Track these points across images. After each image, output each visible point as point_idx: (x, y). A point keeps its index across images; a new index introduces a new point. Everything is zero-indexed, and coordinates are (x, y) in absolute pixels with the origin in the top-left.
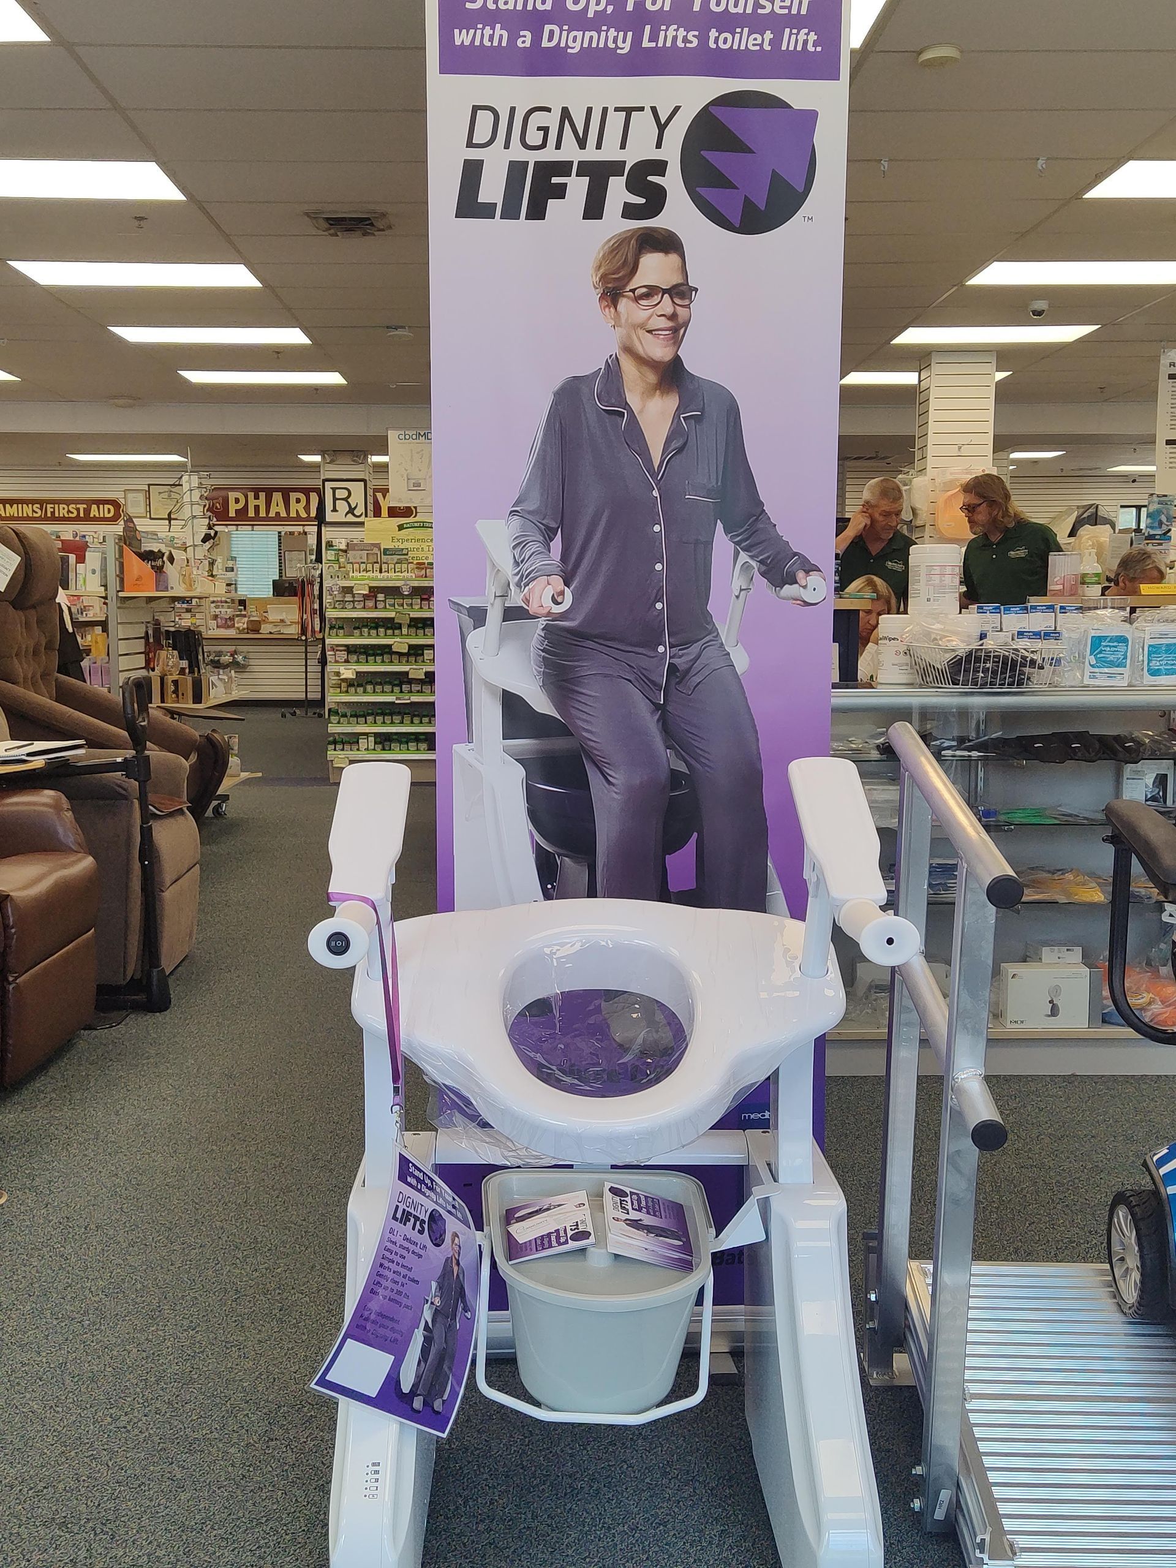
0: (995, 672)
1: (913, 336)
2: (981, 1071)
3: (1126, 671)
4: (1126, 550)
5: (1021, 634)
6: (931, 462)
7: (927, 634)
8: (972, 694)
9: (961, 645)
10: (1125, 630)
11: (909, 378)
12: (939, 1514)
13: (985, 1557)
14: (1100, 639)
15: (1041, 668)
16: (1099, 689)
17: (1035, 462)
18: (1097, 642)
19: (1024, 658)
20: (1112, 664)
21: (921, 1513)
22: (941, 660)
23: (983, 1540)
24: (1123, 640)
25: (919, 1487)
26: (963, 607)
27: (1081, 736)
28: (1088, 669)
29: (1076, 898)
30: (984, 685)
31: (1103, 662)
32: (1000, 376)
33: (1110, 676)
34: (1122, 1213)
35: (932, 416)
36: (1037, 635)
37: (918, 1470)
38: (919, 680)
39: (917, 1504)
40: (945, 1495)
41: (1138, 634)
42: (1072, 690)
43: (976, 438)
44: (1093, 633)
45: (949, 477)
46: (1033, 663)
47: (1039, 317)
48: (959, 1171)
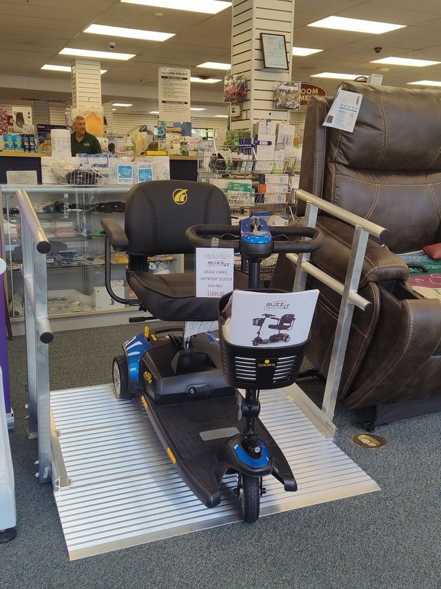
0: (83, 179)
1: (67, 51)
2: (47, 316)
3: (131, 179)
4: (151, 141)
5: (95, 165)
6: (78, 103)
7: (59, 164)
8: (75, 187)
9: (72, 168)
10: (131, 164)
11: (67, 69)
12: (45, 476)
13: (59, 487)
14: (122, 167)
15: (101, 177)
16: (122, 186)
17: (123, 108)
18: (121, 168)
19: (94, 173)
20: (126, 176)
21: (38, 478)
22: (64, 175)
23: (58, 481)
24: (129, 167)
25: (37, 468)
26: (74, 155)
27: (118, 203)
28: (118, 178)
29: (119, 262)
30: (80, 183)
31: (123, 176)
32: (103, 72)
33: (126, 181)
34: (116, 365)
35: (78, 85)
36: (101, 166)
37: (37, 462)
38: (56, 182)
39: (37, 475)
40: (47, 469)
41: (135, 165)
42: (113, 186)
43: (94, 95)
44: (119, 165)
45: (85, 110)
46: (97, 175)
47: (112, 49)
48: (42, 354)
